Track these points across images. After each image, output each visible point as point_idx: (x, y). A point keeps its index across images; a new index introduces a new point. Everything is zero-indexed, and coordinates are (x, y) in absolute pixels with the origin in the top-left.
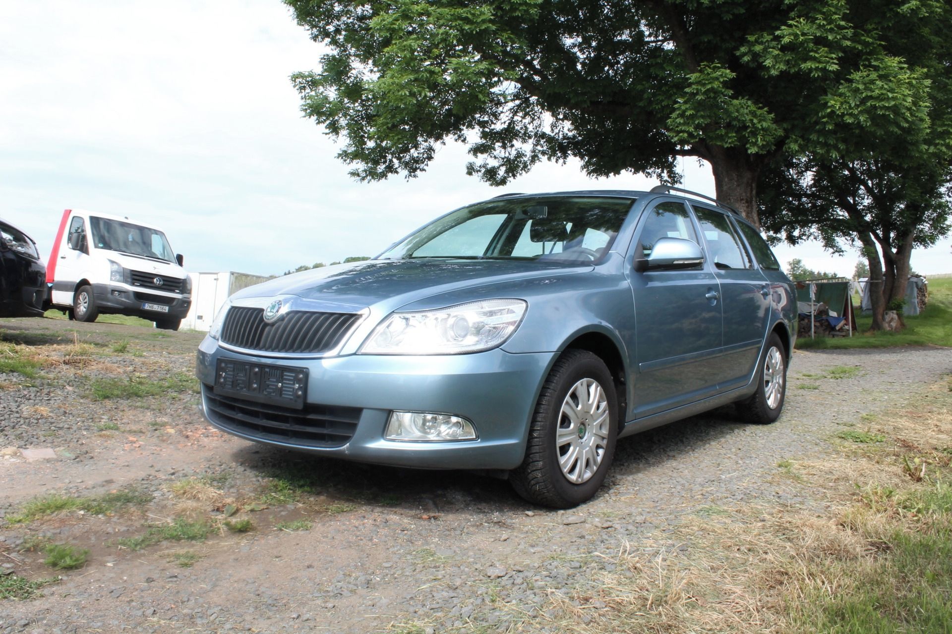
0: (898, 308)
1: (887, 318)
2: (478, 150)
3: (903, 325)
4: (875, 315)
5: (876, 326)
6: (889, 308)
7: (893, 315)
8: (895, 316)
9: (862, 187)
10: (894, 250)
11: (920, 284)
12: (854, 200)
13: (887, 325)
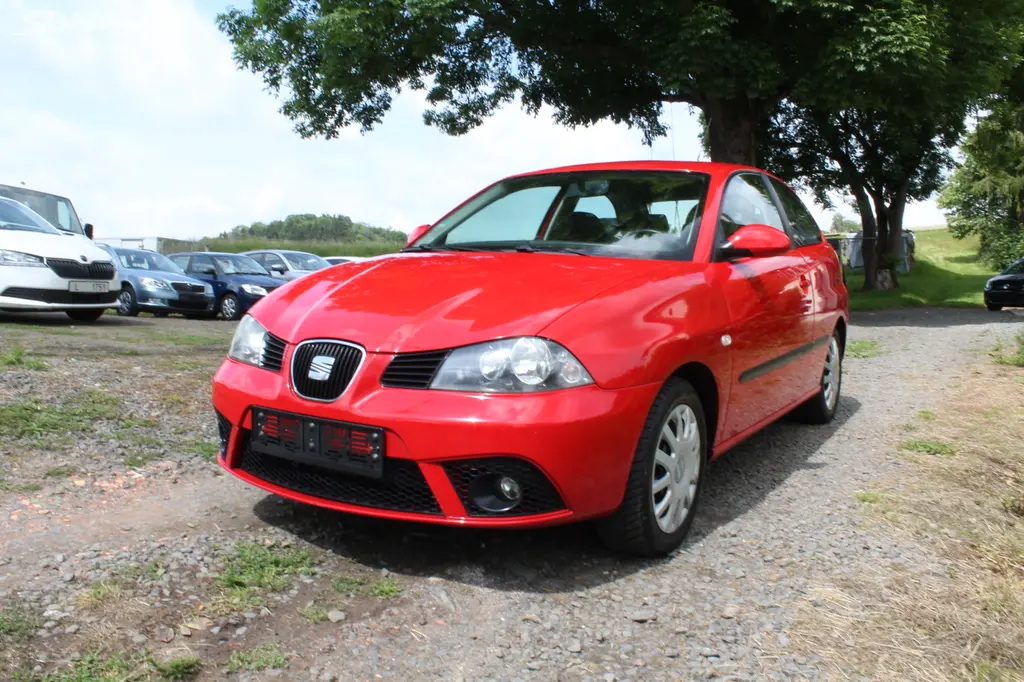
0: (891, 266)
1: (880, 278)
2: (436, 96)
3: (896, 284)
4: (867, 275)
5: (869, 286)
6: (882, 266)
7: (887, 274)
8: (888, 276)
9: (853, 136)
10: (887, 205)
11: (910, 239)
12: (847, 150)
13: (879, 285)
